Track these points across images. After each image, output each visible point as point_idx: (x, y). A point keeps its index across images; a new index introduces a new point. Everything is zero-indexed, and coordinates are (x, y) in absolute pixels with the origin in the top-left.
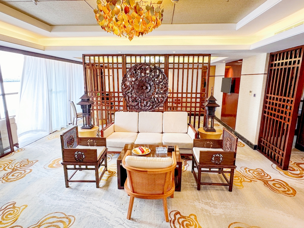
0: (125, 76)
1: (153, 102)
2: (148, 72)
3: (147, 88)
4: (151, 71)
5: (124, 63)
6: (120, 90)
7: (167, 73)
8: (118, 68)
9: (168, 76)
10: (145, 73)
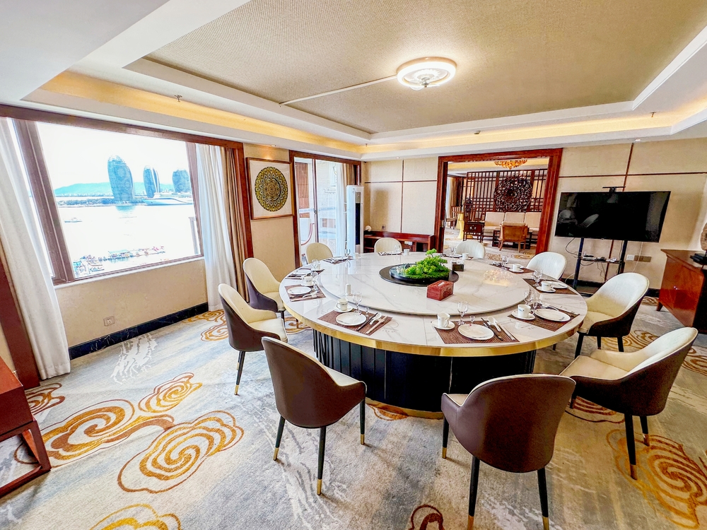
0: (497, 186)
1: (517, 206)
2: (516, 183)
3: (514, 195)
4: (519, 182)
5: (498, 176)
6: (492, 197)
7: (532, 184)
8: (492, 181)
9: (532, 186)
10: (514, 184)
